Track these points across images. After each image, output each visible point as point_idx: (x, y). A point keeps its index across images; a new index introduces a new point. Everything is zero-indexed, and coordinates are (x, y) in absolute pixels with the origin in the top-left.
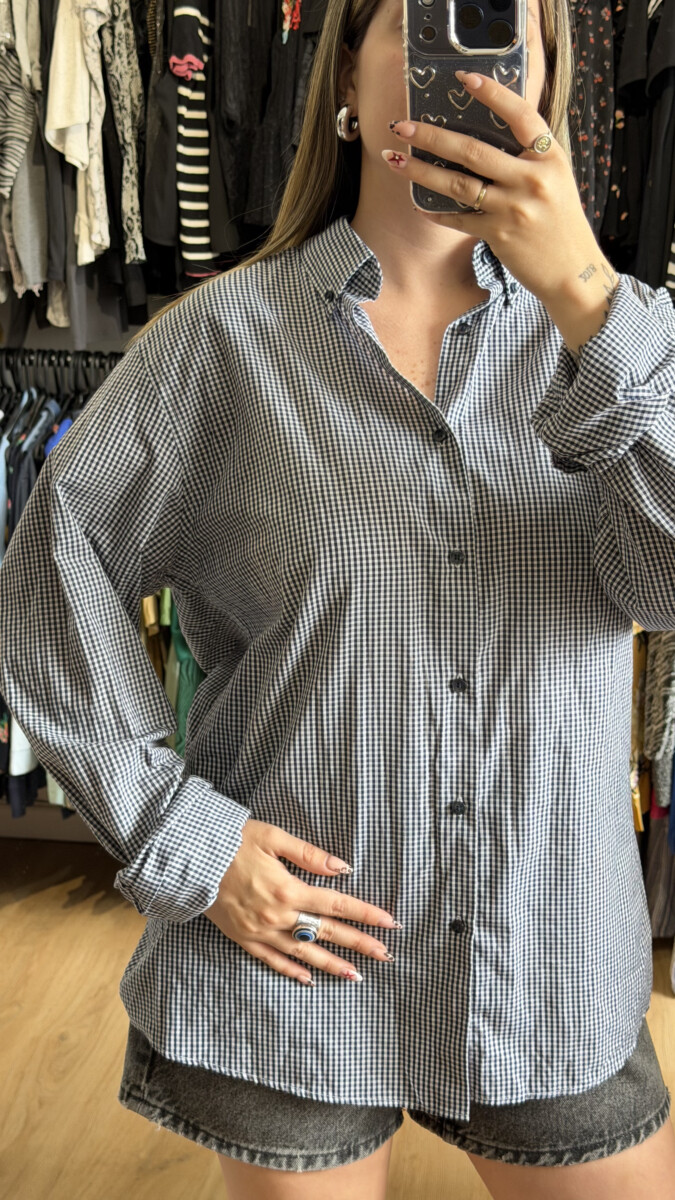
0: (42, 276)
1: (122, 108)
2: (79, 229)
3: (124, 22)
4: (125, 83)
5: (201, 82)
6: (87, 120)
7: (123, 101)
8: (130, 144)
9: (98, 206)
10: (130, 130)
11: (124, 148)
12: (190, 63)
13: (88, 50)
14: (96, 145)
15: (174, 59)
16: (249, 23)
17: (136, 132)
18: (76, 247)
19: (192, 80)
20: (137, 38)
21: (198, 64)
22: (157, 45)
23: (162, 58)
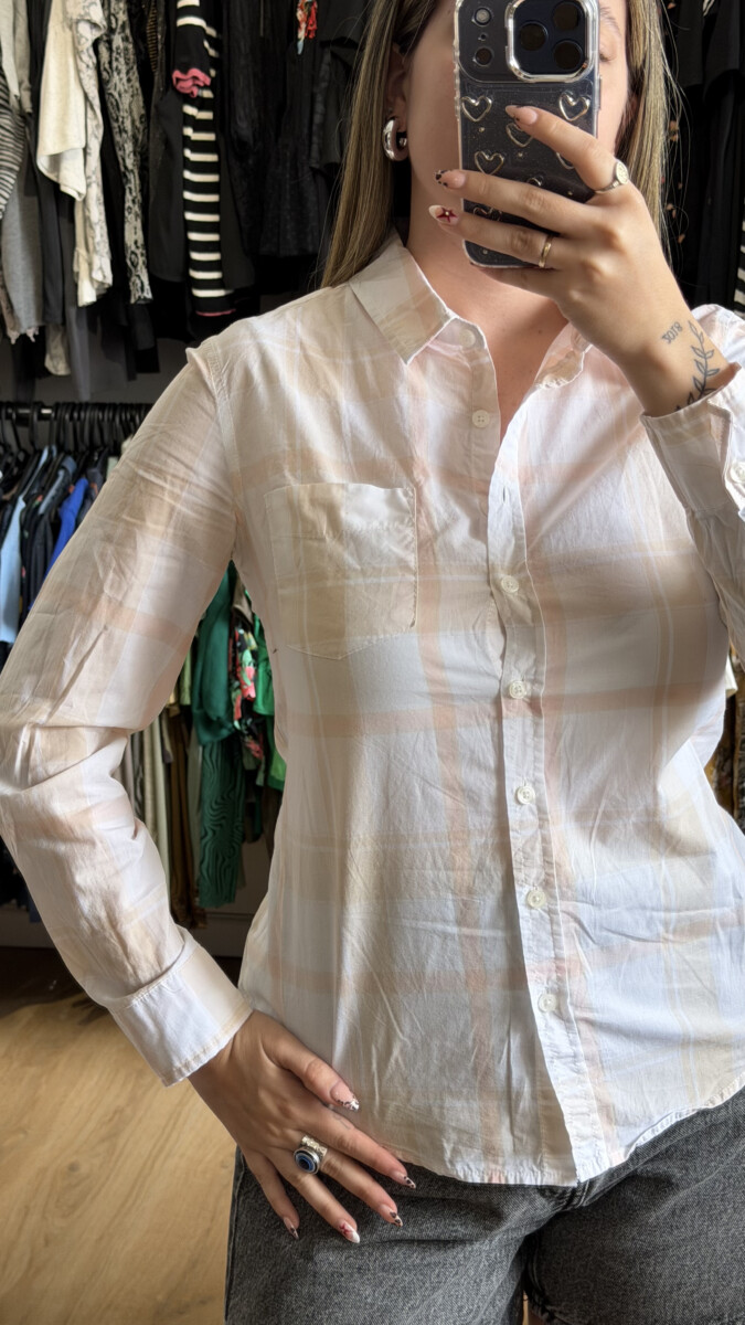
0: (38, 319)
1: (122, 131)
2: (79, 266)
3: (123, 35)
4: (125, 101)
5: (208, 100)
6: (83, 145)
7: (123, 122)
8: (132, 171)
9: (98, 239)
10: (132, 156)
11: (126, 176)
12: (195, 78)
13: (82, 66)
14: (94, 173)
15: (177, 74)
16: (262, 34)
17: (139, 158)
18: (76, 286)
19: (198, 97)
20: (138, 52)
21: (204, 79)
22: (159, 58)
23: (164, 73)
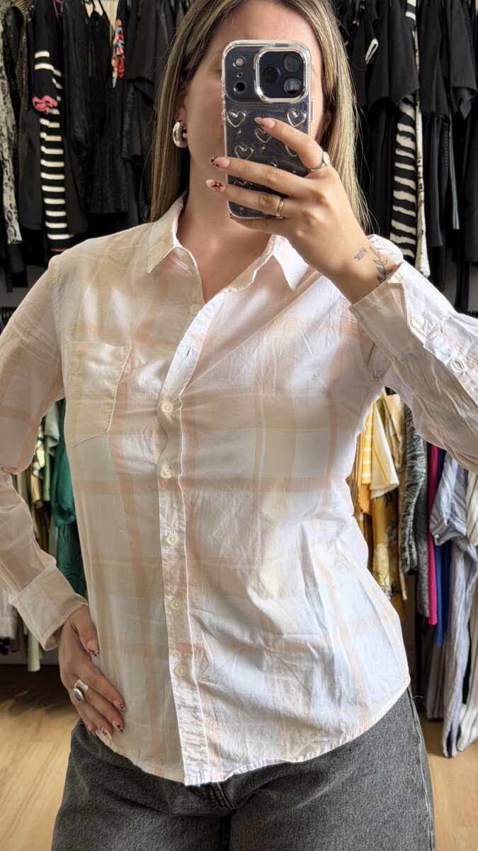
1: (1, 134)
3: (0, 75)
4: (3, 117)
5: (56, 115)
7: (1, 130)
8: (8, 160)
10: (7, 150)
11: (3, 163)
12: (47, 102)
15: (35, 99)
16: (90, 74)
17: (12, 151)
19: (50, 114)
20: (11, 86)
21: (53, 102)
22: (24, 90)
23: (27, 99)
